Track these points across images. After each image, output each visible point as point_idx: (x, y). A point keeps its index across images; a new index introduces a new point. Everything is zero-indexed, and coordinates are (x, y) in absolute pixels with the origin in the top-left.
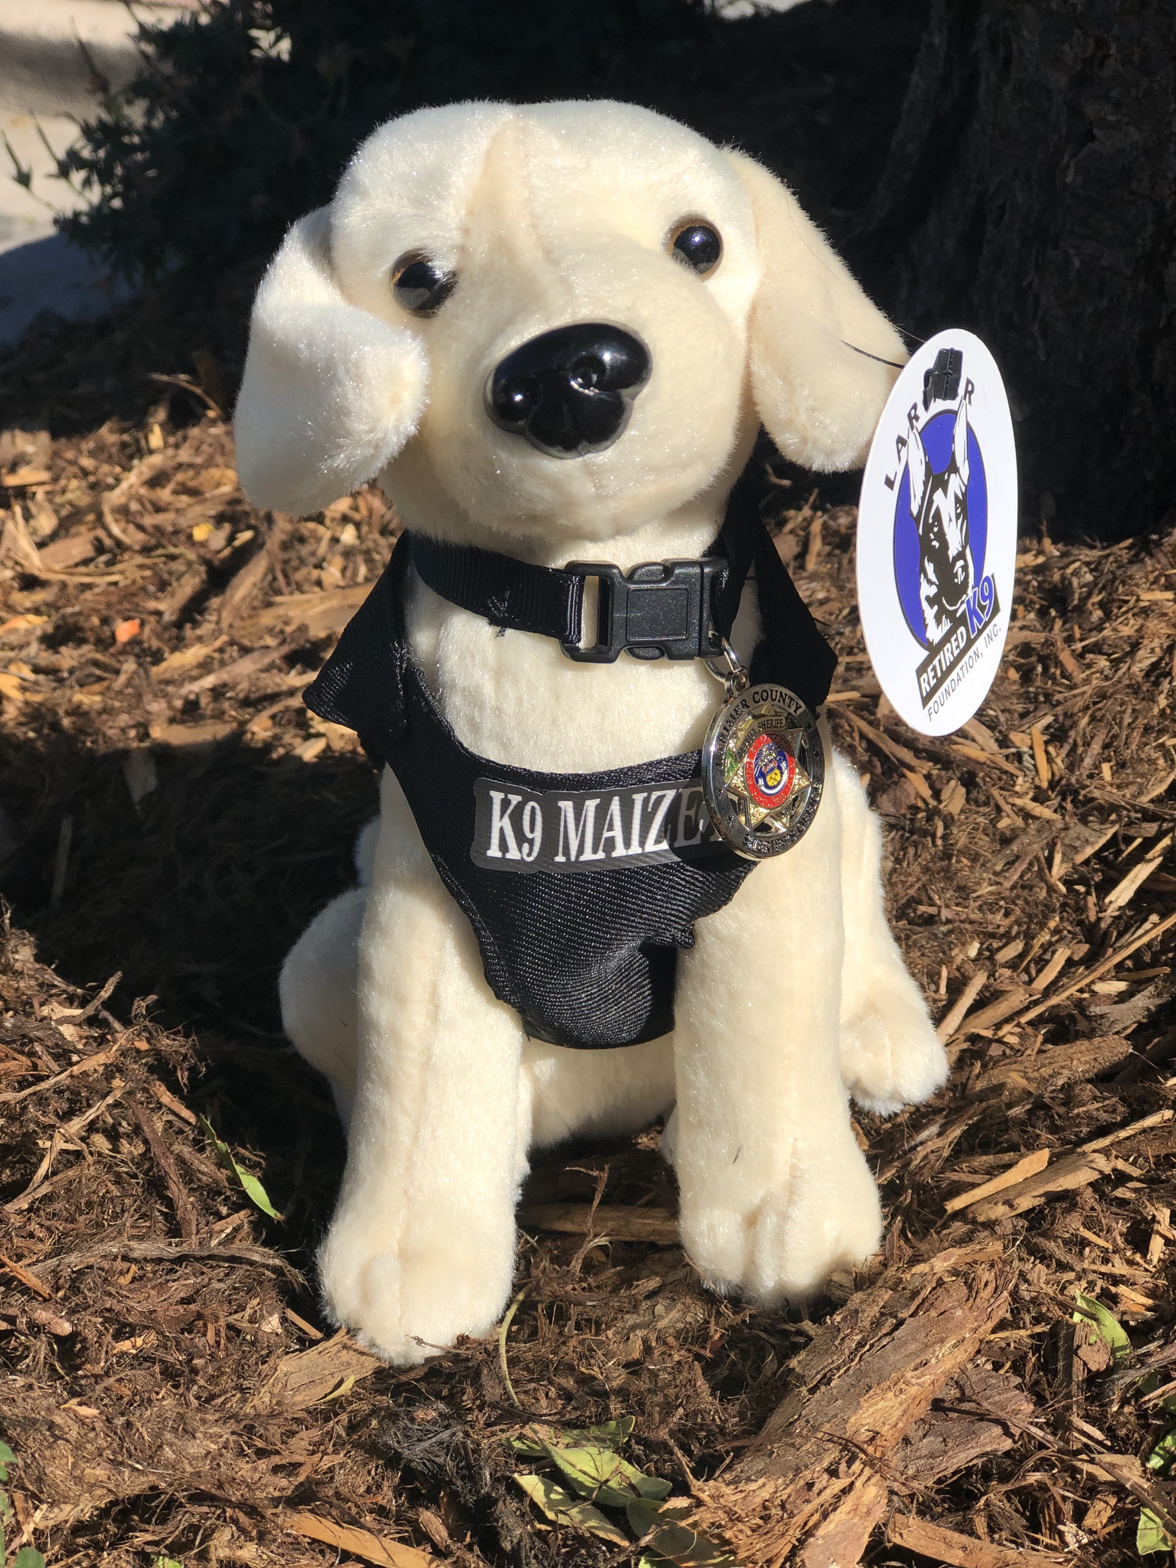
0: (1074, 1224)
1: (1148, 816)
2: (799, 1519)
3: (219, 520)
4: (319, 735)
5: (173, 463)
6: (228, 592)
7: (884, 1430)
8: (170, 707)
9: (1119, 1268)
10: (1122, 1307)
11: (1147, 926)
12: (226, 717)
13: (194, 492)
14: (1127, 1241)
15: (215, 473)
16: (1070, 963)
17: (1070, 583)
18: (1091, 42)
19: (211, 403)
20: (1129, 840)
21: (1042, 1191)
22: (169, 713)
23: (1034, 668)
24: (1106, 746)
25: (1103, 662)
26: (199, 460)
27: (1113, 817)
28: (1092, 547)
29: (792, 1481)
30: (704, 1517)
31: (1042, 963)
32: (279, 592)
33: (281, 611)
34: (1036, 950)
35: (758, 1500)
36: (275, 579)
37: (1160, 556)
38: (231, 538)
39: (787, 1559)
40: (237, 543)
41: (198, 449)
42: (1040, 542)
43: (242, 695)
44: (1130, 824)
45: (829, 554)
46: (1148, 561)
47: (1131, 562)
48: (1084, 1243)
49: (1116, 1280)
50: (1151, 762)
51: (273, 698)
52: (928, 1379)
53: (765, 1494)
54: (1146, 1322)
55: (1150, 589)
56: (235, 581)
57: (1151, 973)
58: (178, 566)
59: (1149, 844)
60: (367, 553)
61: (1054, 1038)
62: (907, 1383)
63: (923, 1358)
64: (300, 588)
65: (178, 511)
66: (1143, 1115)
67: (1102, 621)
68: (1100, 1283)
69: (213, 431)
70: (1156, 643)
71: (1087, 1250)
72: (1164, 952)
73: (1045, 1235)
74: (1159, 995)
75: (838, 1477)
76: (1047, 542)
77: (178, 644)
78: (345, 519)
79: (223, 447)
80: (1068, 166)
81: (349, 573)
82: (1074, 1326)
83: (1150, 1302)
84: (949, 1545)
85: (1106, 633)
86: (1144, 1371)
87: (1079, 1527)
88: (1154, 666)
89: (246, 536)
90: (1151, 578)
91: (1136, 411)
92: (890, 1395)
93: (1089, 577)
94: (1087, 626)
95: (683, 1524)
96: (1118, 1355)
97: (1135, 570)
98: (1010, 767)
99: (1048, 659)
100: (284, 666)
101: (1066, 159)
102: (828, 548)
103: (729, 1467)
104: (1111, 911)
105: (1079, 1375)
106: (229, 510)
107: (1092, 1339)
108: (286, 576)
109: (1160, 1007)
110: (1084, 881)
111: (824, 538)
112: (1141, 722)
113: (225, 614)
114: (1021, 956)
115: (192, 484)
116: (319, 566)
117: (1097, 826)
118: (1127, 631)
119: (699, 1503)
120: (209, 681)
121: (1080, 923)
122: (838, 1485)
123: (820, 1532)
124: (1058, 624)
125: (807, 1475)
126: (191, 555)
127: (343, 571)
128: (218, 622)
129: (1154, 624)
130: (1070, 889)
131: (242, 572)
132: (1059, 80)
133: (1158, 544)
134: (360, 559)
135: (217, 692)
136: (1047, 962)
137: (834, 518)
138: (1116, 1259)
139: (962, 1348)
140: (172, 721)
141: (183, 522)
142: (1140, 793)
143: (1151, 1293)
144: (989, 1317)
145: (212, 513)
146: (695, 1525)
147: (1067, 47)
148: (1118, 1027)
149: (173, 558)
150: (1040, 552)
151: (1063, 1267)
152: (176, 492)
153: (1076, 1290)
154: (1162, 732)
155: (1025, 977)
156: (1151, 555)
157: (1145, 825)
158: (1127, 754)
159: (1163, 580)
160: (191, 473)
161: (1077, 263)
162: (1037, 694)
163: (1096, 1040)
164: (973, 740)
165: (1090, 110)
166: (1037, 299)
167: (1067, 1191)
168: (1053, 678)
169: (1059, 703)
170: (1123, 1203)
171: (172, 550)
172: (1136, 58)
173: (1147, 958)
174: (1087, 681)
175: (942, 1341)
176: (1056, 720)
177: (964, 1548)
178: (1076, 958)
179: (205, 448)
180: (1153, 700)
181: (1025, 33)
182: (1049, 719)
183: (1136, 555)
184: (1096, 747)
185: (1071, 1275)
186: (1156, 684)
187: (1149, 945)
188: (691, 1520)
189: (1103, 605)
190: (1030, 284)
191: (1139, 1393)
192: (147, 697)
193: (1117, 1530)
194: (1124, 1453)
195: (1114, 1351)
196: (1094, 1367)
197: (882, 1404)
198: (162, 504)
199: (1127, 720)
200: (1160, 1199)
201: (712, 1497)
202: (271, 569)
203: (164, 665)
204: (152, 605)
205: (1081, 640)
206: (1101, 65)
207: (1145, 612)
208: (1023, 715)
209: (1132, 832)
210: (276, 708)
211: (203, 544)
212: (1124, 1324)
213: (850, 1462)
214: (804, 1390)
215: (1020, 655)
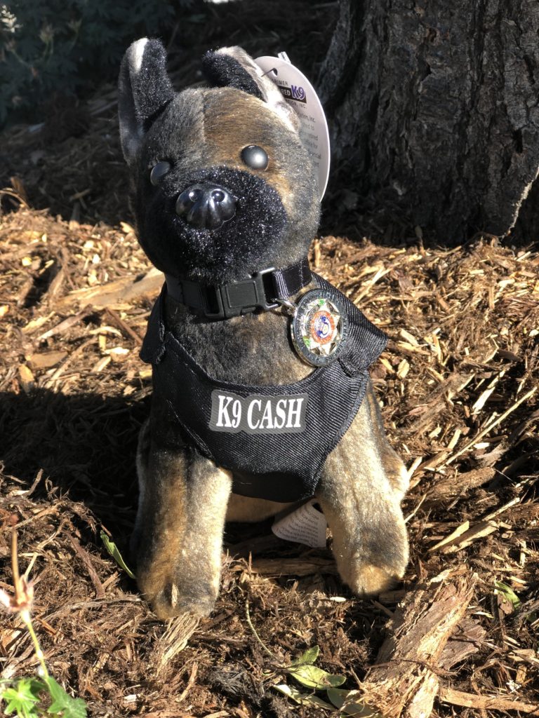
0: (487, 551)
1: (487, 370)
2: (405, 696)
3: (33, 255)
4: (107, 355)
5: (8, 230)
6: (50, 290)
7: (432, 653)
8: (34, 346)
9: (509, 568)
10: (514, 586)
11: (493, 418)
12: (62, 350)
13: (19, 243)
14: (509, 556)
15: (28, 233)
16: (462, 436)
17: (438, 268)
18: (427, 30)
19: (22, 201)
20: (479, 380)
21: (471, 538)
22: (33, 349)
23: (428, 307)
24: (466, 340)
25: (458, 303)
26: (20, 228)
27: (472, 371)
28: (444, 251)
29: (400, 679)
30: (366, 698)
31: (450, 437)
32: (70, 289)
33: (74, 297)
34: (447, 432)
35: (387, 689)
36: (68, 282)
37: (476, 254)
38: (43, 264)
39: (402, 713)
40: (47, 266)
41: (19, 223)
42: (419, 249)
43: (67, 339)
44: (479, 373)
45: (325, 259)
46: (471, 257)
47: (463, 257)
48: (492, 559)
49: (508, 574)
50: (485, 346)
51: (82, 340)
52: (446, 629)
53: (389, 685)
54: (524, 591)
55: (473, 269)
56: (52, 285)
57: (499, 438)
58: (19, 279)
59: (488, 381)
60: (106, 267)
61: (462, 470)
62: (438, 632)
63: (443, 620)
64: (80, 286)
65: (14, 252)
66: (506, 502)
67: (454, 284)
68: (502, 576)
69: (24, 213)
70: (480, 293)
71: (494, 562)
72: (502, 429)
73: (475, 557)
74: (504, 448)
75: (418, 676)
76: (422, 250)
77: (31, 316)
78: (92, 252)
79: (31, 221)
80: (419, 84)
81: (100, 277)
82: (497, 596)
83: (524, 582)
84: (466, 699)
85: (458, 290)
86: (530, 612)
87: (515, 682)
88: (480, 303)
89: (50, 263)
90: (473, 264)
91: (457, 190)
92: (432, 637)
93: (446, 265)
94: (448, 287)
95: (358, 702)
96: (515, 606)
97: (466, 261)
98: (425, 353)
99: (433, 303)
100: (83, 324)
101: (418, 82)
102: (324, 256)
103: (369, 675)
104: (476, 412)
105: (502, 617)
106: (36, 250)
107: (504, 601)
108: (72, 280)
109: (505, 453)
110: (461, 399)
111: (321, 252)
112: (479, 329)
113: (51, 301)
114: (440, 435)
115: (18, 239)
116: (86, 275)
117: (465, 375)
118: (466, 288)
119: (362, 692)
120: (50, 333)
121: (464, 419)
122: (419, 679)
123: (414, 701)
124: (435, 286)
125: (405, 676)
126: (25, 273)
127: (97, 276)
128: (48, 305)
129: (477, 285)
130: (455, 404)
131: (54, 281)
132: (413, 47)
133: (474, 249)
134: (104, 271)
135: (55, 338)
136: (452, 437)
137: (324, 242)
138: (507, 565)
139: (458, 614)
140: (35, 352)
141: (17, 257)
142: (483, 359)
143: (524, 578)
144: (467, 599)
145: (29, 252)
146: (362, 702)
147: (416, 33)
148: (488, 464)
149: (16, 275)
150: (420, 254)
151: (485, 570)
152: (11, 243)
153: (494, 580)
154: (488, 332)
155: (444, 444)
156: (472, 254)
157: (486, 373)
158: (475, 343)
159: (478, 265)
160: (16, 234)
161: (426, 127)
162: (431, 319)
163: (480, 470)
164: (408, 342)
165: (429, 60)
166: (407, 142)
167: (482, 538)
168: (437, 311)
169: (442, 322)
170: (505, 540)
171: (15, 271)
172: (449, 38)
173: (496, 432)
174: (452, 312)
175: (449, 612)
176: (442, 330)
177: (472, 700)
178: (465, 434)
179: (22, 222)
180: (482, 318)
181: (396, 26)
182: (438, 330)
183: (465, 254)
184: (461, 341)
185: (490, 574)
186: (483, 311)
187: (496, 426)
188: (361, 700)
189: (454, 277)
190: (403, 136)
191: (529, 623)
192: (24, 343)
193: (530, 682)
194: (527, 648)
195: (514, 604)
196: (507, 612)
197: (429, 642)
198: (5, 249)
199: (473, 328)
200: (521, 537)
201: (368, 689)
202: (66, 278)
203: (27, 327)
204: (12, 297)
205: (447, 293)
206: (432, 40)
207: (473, 279)
208: (427, 328)
209: (480, 377)
210: (85, 345)
211: (29, 267)
212: (516, 592)
213: (422, 669)
214: (395, 638)
215: (422, 302)
